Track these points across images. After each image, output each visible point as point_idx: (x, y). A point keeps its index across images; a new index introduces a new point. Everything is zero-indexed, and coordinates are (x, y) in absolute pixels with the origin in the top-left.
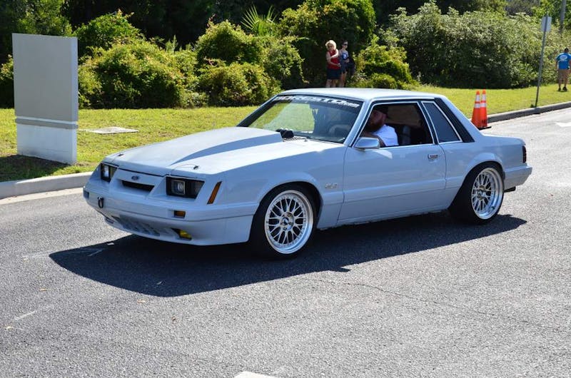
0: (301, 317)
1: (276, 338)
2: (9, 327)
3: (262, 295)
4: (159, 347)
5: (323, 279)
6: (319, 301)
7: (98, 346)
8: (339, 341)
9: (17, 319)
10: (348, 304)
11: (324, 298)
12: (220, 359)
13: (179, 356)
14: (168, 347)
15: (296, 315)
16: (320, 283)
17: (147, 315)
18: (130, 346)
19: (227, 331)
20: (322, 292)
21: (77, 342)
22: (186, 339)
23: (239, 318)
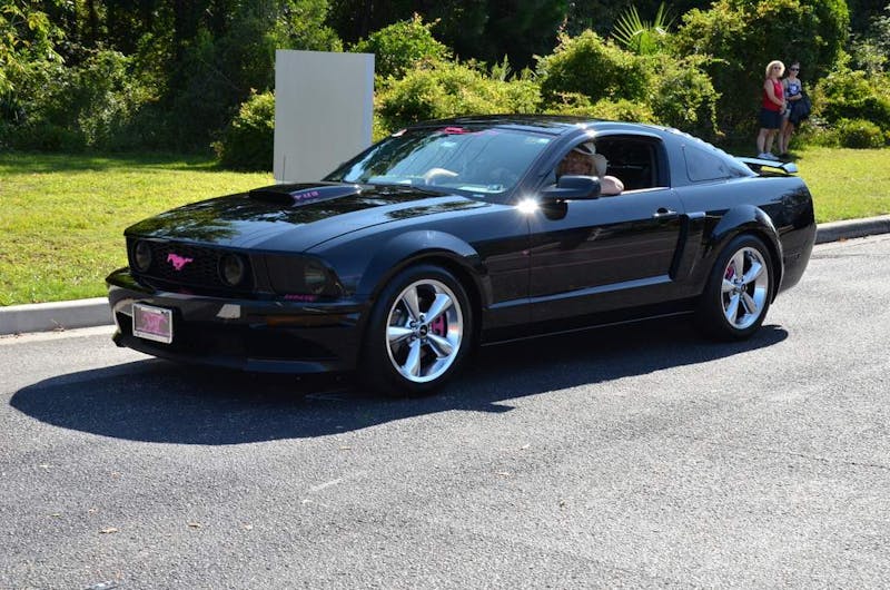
0: (779, 512)
1: (743, 544)
2: (304, 501)
3: (702, 474)
4: (546, 544)
5: (805, 453)
6: (807, 489)
7: (447, 538)
8: (857, 556)
9: (314, 488)
10: (859, 497)
11: (814, 484)
12: (652, 571)
13: (584, 564)
14: (561, 546)
15: (768, 511)
16: (801, 460)
17: (515, 494)
18: (498, 540)
19: (654, 527)
20: (809, 474)
21: (414, 530)
22: (588, 537)
23: (670, 509)
